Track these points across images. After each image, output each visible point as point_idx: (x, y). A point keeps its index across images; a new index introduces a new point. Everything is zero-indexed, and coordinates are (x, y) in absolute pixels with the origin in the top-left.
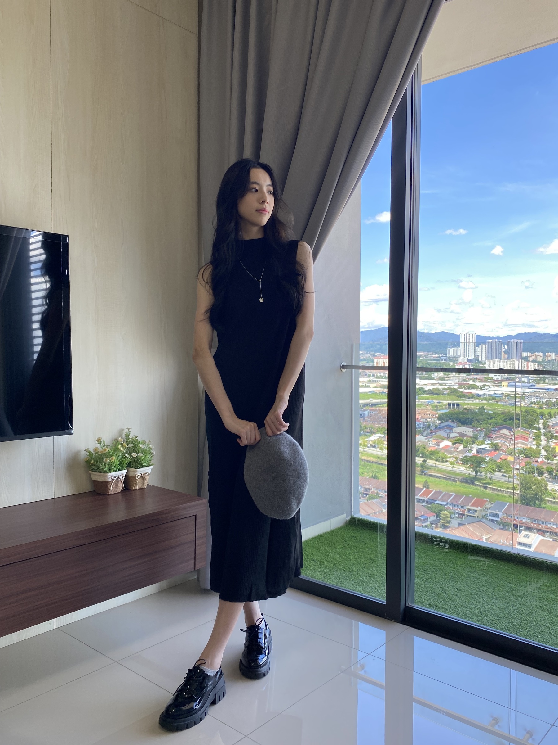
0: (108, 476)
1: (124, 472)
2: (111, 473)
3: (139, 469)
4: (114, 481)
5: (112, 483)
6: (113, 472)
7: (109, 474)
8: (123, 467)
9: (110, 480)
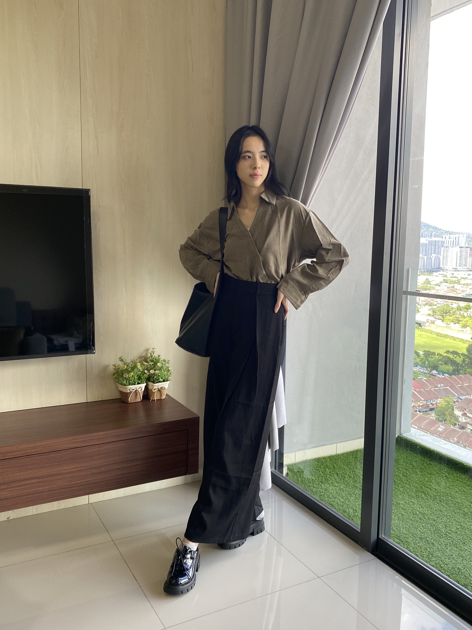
0: (127, 388)
1: (143, 386)
2: (130, 386)
3: (157, 383)
4: (132, 393)
5: (131, 394)
6: (131, 385)
7: (128, 387)
8: (142, 382)
9: (130, 392)
